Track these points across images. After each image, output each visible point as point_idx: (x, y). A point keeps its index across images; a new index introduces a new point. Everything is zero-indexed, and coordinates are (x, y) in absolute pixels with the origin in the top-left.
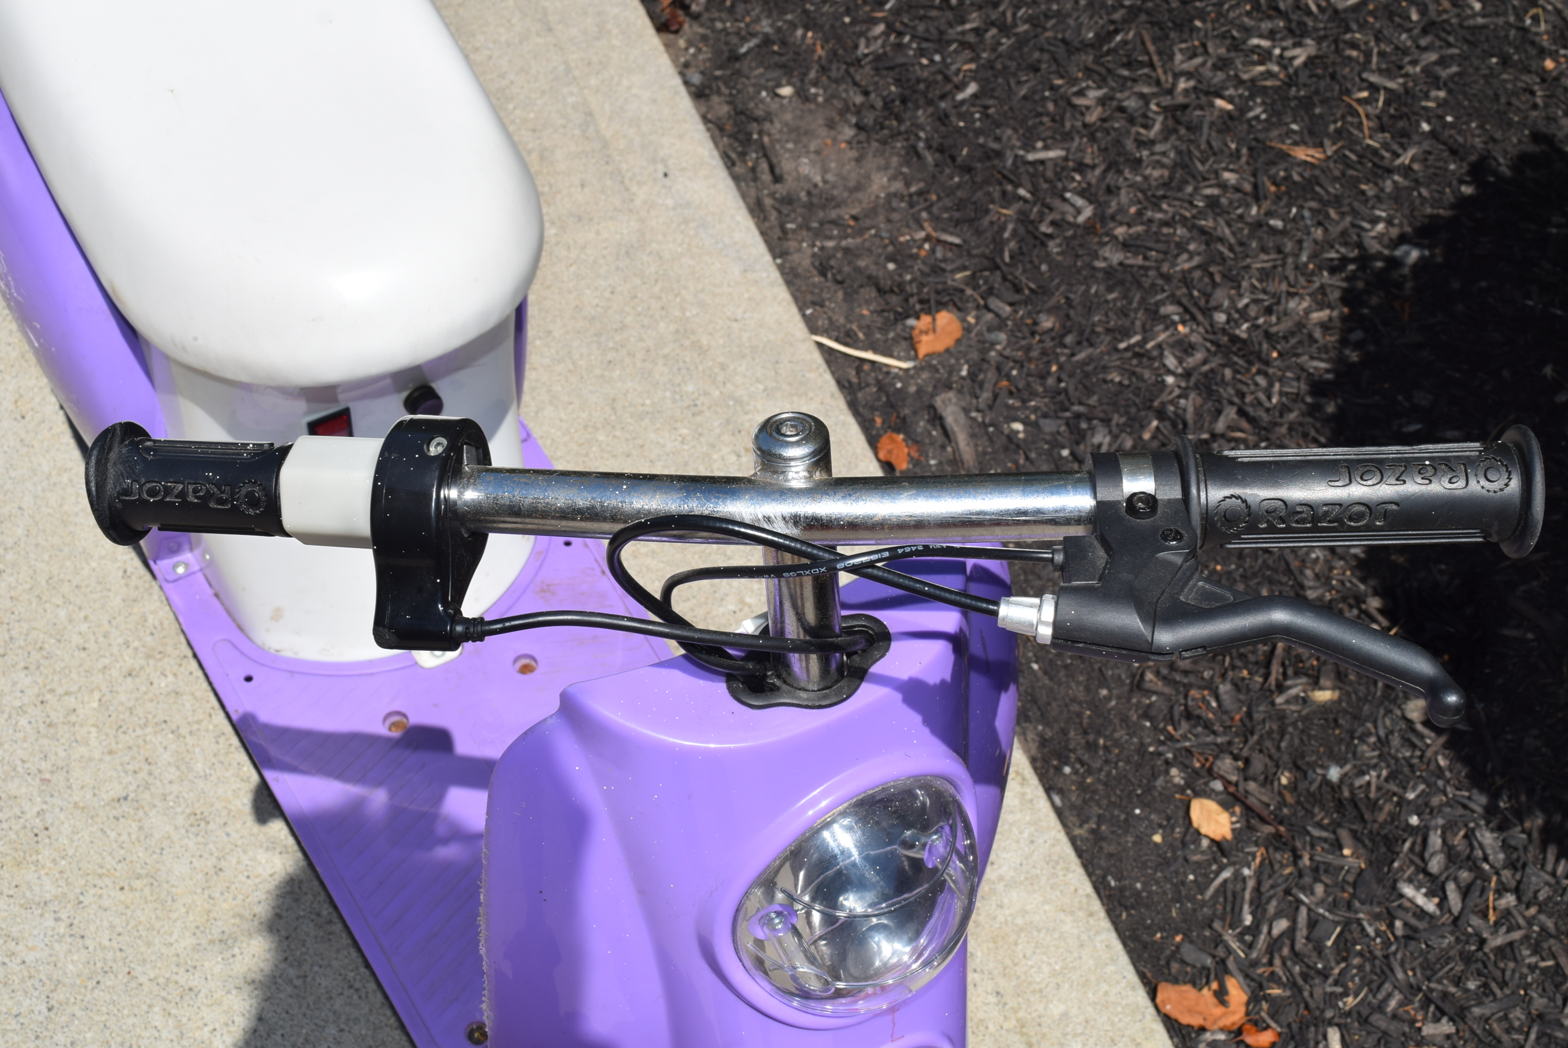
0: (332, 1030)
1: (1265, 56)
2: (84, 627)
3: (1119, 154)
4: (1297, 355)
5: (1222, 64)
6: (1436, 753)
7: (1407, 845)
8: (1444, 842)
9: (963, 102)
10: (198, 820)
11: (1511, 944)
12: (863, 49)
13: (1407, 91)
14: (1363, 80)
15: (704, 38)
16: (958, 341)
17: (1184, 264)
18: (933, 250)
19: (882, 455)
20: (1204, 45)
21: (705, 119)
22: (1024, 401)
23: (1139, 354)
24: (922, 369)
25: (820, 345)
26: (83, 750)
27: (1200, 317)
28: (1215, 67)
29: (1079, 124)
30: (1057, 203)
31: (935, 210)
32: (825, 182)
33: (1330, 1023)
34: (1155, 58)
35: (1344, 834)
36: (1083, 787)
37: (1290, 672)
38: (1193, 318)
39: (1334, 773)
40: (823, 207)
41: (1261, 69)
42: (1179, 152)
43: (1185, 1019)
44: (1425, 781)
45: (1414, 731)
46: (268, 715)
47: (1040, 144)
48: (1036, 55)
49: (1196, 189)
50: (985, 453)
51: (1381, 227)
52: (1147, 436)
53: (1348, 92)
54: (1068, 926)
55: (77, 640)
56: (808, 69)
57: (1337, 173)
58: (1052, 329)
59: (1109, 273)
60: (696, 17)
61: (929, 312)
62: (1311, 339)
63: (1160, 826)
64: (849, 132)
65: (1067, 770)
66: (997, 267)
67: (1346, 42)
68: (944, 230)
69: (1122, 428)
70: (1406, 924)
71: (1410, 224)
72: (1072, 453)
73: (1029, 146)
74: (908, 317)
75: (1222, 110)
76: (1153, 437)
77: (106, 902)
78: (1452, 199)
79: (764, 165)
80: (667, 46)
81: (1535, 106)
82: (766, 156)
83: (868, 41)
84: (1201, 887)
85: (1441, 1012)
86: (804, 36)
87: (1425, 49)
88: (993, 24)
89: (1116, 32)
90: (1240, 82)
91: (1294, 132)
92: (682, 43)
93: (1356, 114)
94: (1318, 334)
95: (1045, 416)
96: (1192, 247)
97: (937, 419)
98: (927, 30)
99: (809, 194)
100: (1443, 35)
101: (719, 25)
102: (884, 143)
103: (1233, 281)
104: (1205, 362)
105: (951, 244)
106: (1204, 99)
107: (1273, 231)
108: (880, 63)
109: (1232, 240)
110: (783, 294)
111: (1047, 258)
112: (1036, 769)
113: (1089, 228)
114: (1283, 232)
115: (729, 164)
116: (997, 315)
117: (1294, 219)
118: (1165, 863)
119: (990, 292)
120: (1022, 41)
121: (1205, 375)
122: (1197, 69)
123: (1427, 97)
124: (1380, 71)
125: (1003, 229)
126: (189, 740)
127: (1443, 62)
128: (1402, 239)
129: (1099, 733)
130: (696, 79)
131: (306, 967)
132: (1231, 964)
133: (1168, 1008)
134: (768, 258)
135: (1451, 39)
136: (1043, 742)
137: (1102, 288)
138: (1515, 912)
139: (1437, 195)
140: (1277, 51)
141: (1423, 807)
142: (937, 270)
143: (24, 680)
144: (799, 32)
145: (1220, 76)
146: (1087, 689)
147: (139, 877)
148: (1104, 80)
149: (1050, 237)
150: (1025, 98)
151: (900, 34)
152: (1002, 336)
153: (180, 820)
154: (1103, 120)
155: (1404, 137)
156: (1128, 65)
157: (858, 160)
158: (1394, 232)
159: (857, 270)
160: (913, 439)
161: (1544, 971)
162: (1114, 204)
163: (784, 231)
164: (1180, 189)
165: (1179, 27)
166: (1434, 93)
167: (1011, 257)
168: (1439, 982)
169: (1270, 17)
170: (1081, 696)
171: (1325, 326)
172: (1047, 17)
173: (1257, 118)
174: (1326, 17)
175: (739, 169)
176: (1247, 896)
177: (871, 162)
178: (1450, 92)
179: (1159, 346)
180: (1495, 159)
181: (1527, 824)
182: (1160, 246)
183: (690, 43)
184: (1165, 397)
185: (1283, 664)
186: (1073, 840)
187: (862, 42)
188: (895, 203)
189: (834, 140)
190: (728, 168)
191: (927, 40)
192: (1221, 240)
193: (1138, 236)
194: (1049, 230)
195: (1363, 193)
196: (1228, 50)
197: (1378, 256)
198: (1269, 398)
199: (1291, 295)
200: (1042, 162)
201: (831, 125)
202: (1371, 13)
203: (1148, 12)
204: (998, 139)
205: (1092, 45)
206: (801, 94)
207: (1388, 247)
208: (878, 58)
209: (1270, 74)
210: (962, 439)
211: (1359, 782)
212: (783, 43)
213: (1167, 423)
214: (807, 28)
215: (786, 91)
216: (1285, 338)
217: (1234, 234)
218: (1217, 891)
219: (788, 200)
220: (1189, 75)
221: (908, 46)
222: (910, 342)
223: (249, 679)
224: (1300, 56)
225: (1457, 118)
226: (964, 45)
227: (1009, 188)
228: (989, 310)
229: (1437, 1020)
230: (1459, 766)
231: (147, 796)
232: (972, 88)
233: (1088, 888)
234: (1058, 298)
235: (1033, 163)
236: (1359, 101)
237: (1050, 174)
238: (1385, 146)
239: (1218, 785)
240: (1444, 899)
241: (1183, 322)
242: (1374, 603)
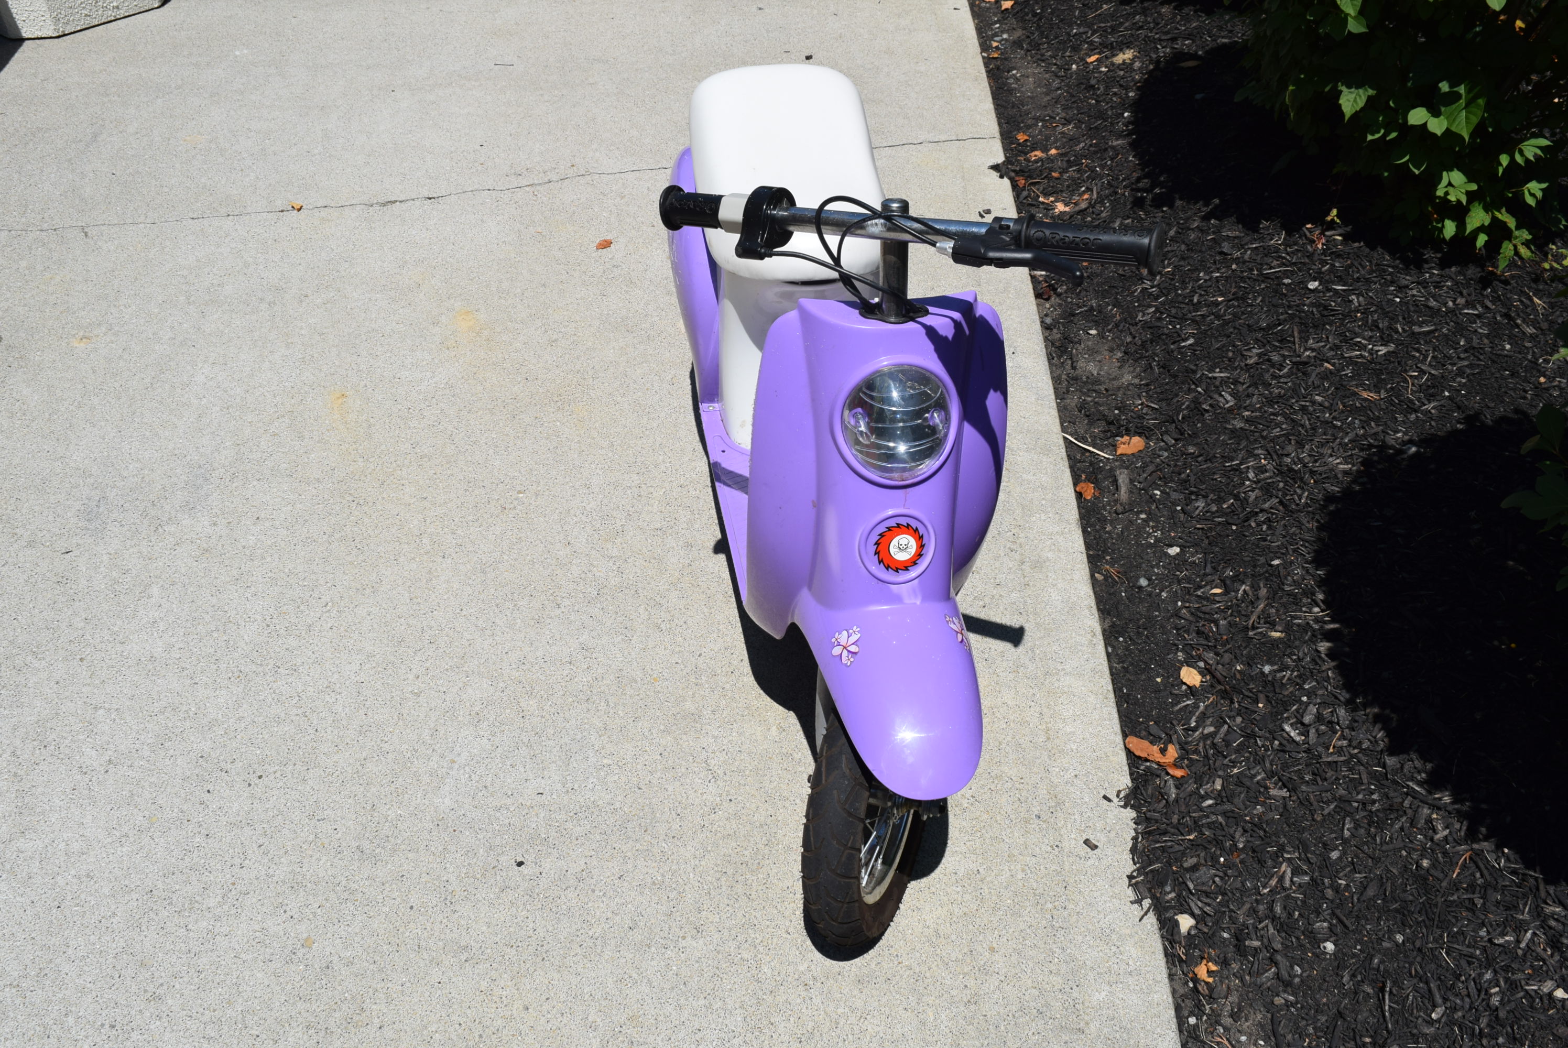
0: (715, 635)
1: (1362, 347)
2: (668, 465)
3: (1259, 379)
4: (1324, 483)
5: (1335, 347)
6: (1329, 669)
7: (1295, 707)
8: (1318, 712)
9: (1184, 347)
10: (689, 545)
11: (1336, 762)
12: (1140, 318)
13: (1443, 377)
14: (1417, 367)
15: (1060, 305)
16: (1140, 451)
17: (1276, 432)
18: (1142, 409)
19: (1077, 489)
20: (1328, 338)
21: (1046, 339)
22: (1166, 483)
23: (1236, 469)
24: (1117, 460)
25: (1065, 438)
26: (650, 508)
27: (1275, 457)
28: (1331, 349)
29: (1243, 364)
30: (1216, 396)
31: (1151, 393)
32: (1098, 374)
33: (1219, 777)
34: (1297, 340)
35: (1261, 696)
36: (1127, 649)
37: (1262, 622)
38: (1272, 458)
39: (1267, 669)
40: (1093, 384)
41: (1358, 353)
42: (1294, 384)
43: (1137, 753)
44: (1317, 681)
45: (1320, 657)
46: (725, 465)
47: (1218, 370)
48: (1231, 330)
49: (1297, 401)
50: (1134, 501)
51: (1399, 435)
52: (1225, 506)
53: (1406, 371)
54: (1092, 699)
55: (663, 468)
56: (1109, 325)
57: (1384, 407)
58: (1193, 453)
59: (1233, 431)
60: (1059, 295)
61: (1127, 435)
62: (1336, 476)
63: (1163, 675)
64: (1119, 355)
65: (1121, 639)
66: (1174, 422)
67: (1414, 348)
68: (1152, 402)
69: (1213, 501)
70: (1281, 744)
71: (1418, 436)
72: (1182, 509)
73: (1211, 370)
74: (1117, 436)
75: (1326, 368)
76: (1228, 507)
77: (637, 564)
78: (1450, 429)
79: (1069, 362)
80: (1038, 305)
81: (1525, 398)
82: (1071, 359)
83: (1144, 315)
84: (1173, 705)
85: (1284, 786)
86: (1112, 310)
87: (1463, 359)
88: (1213, 314)
89: (1279, 325)
90: (1343, 358)
91: (1365, 384)
92: (1048, 305)
93: (1406, 381)
94: (1340, 476)
95: (1174, 491)
96: (1284, 426)
97: (1115, 482)
98: (1177, 313)
99: (1088, 378)
100: (1477, 354)
101: (1069, 300)
102: (1136, 361)
103: (1300, 445)
104: (1271, 478)
105: (1154, 408)
106: (1318, 362)
107: (1335, 427)
108: (1147, 326)
109: (1309, 427)
110: (1055, 413)
111: (1203, 421)
112: (1104, 635)
113: (1230, 410)
114: (1340, 428)
115: (1050, 358)
116: (1167, 444)
117: (1349, 424)
118: (1158, 691)
119: (1167, 432)
120: (1226, 323)
121: (1269, 484)
122: (1319, 348)
123: (1454, 381)
124: (1430, 365)
125: (1183, 404)
126: (697, 516)
127: (1471, 366)
128: (1411, 442)
129: (1146, 629)
130: (1048, 320)
131: (713, 610)
132: (1174, 737)
133: (1130, 746)
134: (1053, 397)
135: (1482, 357)
136: (1113, 626)
137: (1227, 437)
138: (1345, 749)
139: (1440, 426)
140: (1370, 346)
141: (1310, 693)
142: (1141, 417)
143: (635, 477)
144: (1110, 308)
145: (1332, 353)
146: (1148, 610)
147: (655, 559)
148: (1264, 346)
149: (1207, 411)
150: (1218, 349)
151: (1162, 313)
152: (1166, 454)
153: (681, 543)
154: (1257, 364)
155: (1431, 397)
156: (1280, 341)
157: (1119, 368)
158: (1406, 438)
159: (1098, 411)
160: (1098, 486)
161: (1351, 780)
162: (1248, 402)
163: (1068, 391)
164: (1287, 400)
165: (1315, 327)
166: (1458, 379)
167: (1183, 418)
168: (1289, 773)
169: (1372, 330)
170: (1144, 613)
171: (1345, 473)
172: (1243, 313)
173: (1346, 375)
174: (1405, 335)
175: (1055, 361)
176: (1197, 714)
177: (1126, 369)
178: (1469, 380)
179: (1248, 468)
180: (1485, 416)
181: (1368, 711)
182: (1266, 423)
183: (1052, 306)
184: (1242, 490)
185: (1259, 617)
186: (1111, 668)
187: (1141, 314)
188: (1130, 388)
189: (1111, 357)
190: (1048, 359)
191: (1175, 317)
192: (1303, 426)
193: (1256, 417)
194: (1208, 408)
195: (1396, 418)
196: (1341, 342)
197: (1392, 447)
198: (1300, 500)
199: (1331, 456)
200: (1215, 378)
201: (1111, 350)
202: (1435, 337)
203: (1300, 318)
204: (1196, 365)
205: (1263, 329)
206: (1101, 335)
207: (1399, 444)
208: (1146, 322)
209: (1362, 356)
210: (1123, 490)
211: (1279, 675)
212: (1100, 312)
213: (1239, 502)
214: (1114, 306)
215: (1093, 332)
216: (1321, 474)
217: (1310, 424)
218: (1181, 709)
219: (1076, 379)
220: (1313, 350)
221: (1164, 319)
222: (1115, 447)
223: (723, 451)
224: (1383, 350)
225: (1468, 393)
226: (1194, 321)
227: (1193, 387)
228: (1163, 441)
229: (1280, 788)
230: (1339, 678)
231: (670, 531)
232: (1191, 341)
233: (1110, 687)
234: (1201, 439)
235: (1210, 378)
236: (1411, 377)
237: (1217, 383)
238: (1419, 399)
239: (1202, 664)
240: (1307, 736)
241: (1265, 459)
242: (1320, 596)
